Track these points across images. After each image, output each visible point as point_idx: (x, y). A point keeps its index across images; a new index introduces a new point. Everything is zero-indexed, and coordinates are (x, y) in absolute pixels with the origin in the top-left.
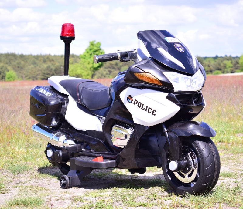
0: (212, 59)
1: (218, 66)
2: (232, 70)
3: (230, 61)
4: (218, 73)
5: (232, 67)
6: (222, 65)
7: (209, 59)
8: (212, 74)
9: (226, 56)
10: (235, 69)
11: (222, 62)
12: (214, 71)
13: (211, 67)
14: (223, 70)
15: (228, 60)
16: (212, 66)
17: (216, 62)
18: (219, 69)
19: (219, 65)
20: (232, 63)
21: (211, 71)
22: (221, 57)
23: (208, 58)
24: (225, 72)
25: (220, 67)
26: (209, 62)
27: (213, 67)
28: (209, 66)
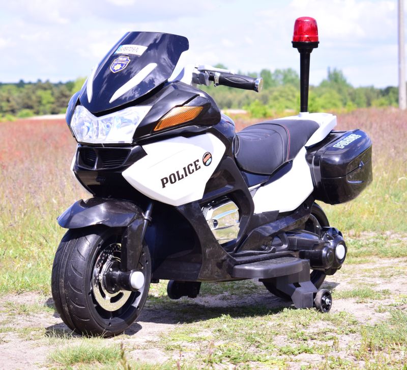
0: (14, 87)
1: (26, 101)
2: (54, 109)
3: (49, 92)
4: (27, 115)
5: (53, 103)
6: (34, 98)
7: (8, 87)
8: (15, 116)
9: (39, 81)
10: (58, 106)
11: (34, 92)
12: (19, 109)
13: (13, 103)
14: (36, 108)
15: (45, 89)
16: (14, 99)
17: (21, 92)
18: (29, 107)
19: (29, 98)
20: (52, 94)
21: (13, 111)
22: (30, 83)
23: (6, 84)
24: (41, 113)
25: (30, 103)
26: (9, 92)
27: (18, 104)
28: (8, 101)
